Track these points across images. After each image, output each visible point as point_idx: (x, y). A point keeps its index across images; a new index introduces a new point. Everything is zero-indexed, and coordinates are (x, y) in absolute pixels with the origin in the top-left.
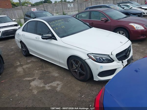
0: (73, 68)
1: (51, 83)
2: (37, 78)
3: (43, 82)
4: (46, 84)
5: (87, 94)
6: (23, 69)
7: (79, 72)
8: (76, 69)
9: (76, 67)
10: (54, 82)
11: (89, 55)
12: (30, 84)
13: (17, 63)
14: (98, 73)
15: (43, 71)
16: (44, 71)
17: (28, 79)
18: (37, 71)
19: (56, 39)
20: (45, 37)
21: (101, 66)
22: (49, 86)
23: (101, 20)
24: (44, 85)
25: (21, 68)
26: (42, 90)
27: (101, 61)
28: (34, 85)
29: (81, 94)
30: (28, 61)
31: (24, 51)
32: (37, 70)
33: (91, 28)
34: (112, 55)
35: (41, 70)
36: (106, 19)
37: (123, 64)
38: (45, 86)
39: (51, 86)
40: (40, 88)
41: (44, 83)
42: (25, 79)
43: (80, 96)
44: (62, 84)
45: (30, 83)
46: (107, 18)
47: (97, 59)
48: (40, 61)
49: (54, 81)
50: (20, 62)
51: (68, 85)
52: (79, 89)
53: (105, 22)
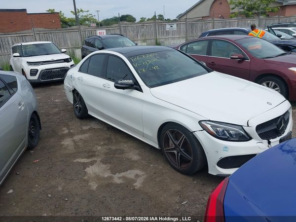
0: (169, 146)
1: (124, 171)
2: (99, 160)
3: (109, 168)
4: (115, 174)
5: (193, 198)
6: (74, 141)
7: (179, 154)
8: (174, 149)
9: (175, 144)
10: (129, 172)
11: (202, 123)
12: (85, 170)
13: (64, 130)
14: (218, 160)
15: (110, 149)
16: (113, 148)
17: (83, 160)
18: (99, 148)
19: (140, 90)
20: (121, 84)
21: (226, 147)
22: (119, 178)
23: (232, 58)
24: (111, 175)
25: (70, 139)
26: (106, 182)
27: (226, 136)
28: (92, 173)
29: (180, 197)
30: (85, 128)
31: (78, 108)
32: (101, 146)
33: (209, 72)
34: (248, 126)
35: (106, 147)
36: (242, 56)
37: (269, 145)
38: (113, 176)
39: (124, 178)
40: (104, 179)
41: (112, 171)
42: (75, 161)
43: (178, 201)
44: (145, 176)
45: (85, 168)
46: (244, 55)
47: (217, 132)
48: (105, 129)
49: (130, 169)
50: (69, 130)
51: (157, 179)
52: (179, 188)
53: (239, 62)
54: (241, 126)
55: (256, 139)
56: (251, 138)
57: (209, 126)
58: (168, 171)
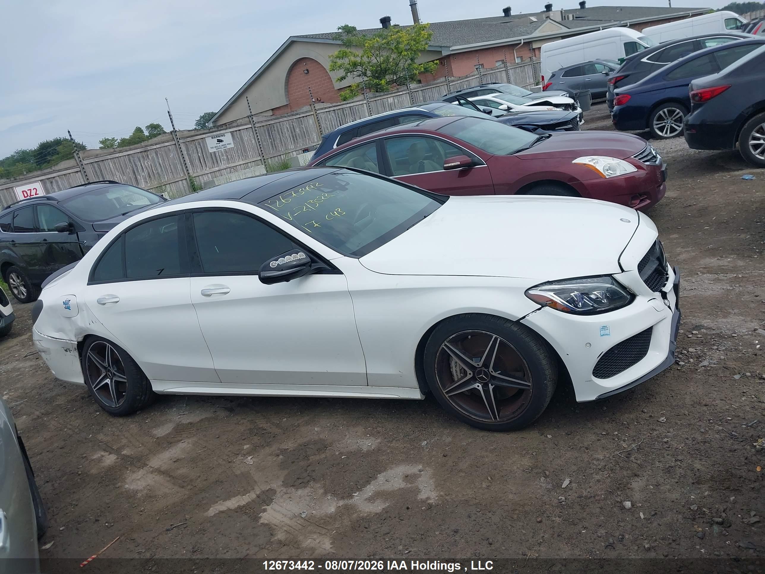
0: (452, 381)
1: (368, 482)
2: (276, 485)
3: (321, 491)
4: (351, 496)
5: (574, 468)
6: (159, 471)
7: (491, 387)
8: (474, 379)
9: (472, 367)
10: (381, 477)
12: (262, 521)
13: (100, 460)
14: (594, 360)
15: (284, 452)
16: (290, 445)
17: (233, 503)
18: (249, 460)
19: (334, 270)
21: (604, 328)
22: (371, 500)
24: (341, 503)
25: (141, 472)
26: (346, 522)
27: (589, 305)
28: (288, 522)
29: (546, 477)
30: (162, 431)
32: (249, 453)
33: (442, 202)
34: (623, 271)
35: (268, 450)
37: (666, 301)
38: (350, 502)
39: (378, 495)
40: (332, 518)
41: (334, 494)
42: (212, 511)
43: (550, 486)
44: (430, 471)
45: (256, 518)
47: (572, 301)
48: (222, 414)
49: (380, 472)
50: (117, 452)
51: (464, 465)
52: (526, 462)
54: (610, 275)
55: (643, 295)
56: (633, 297)
57: (551, 295)
58: (470, 440)
